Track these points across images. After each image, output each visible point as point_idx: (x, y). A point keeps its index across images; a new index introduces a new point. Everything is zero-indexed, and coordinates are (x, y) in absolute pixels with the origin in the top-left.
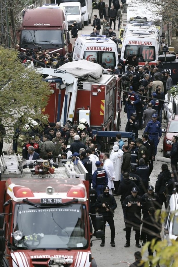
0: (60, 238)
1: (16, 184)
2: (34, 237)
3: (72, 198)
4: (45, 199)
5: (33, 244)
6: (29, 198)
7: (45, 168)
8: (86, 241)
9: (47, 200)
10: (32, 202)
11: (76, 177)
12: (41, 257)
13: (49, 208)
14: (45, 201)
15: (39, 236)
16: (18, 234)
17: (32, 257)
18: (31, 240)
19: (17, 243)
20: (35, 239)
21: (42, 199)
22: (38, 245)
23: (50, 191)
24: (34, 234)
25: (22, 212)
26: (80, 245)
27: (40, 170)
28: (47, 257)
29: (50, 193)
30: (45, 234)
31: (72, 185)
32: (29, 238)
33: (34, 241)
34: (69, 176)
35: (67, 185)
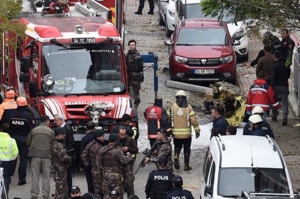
0: (95, 82)
1: (35, 24)
2: (65, 81)
3: (106, 37)
4: (76, 39)
5: (65, 88)
6: (57, 38)
7: (63, 5)
8: (124, 84)
9: (79, 39)
10: (61, 43)
11: (97, 16)
12: (76, 103)
13: (81, 49)
14: (76, 41)
15: (71, 80)
16: (49, 78)
17: (67, 104)
18: (62, 86)
19: (47, 89)
20: (67, 84)
21: (73, 39)
22: (70, 91)
23: (80, 29)
24: (66, 78)
25: (50, 54)
26: (117, 90)
27: (57, 8)
28: (83, 104)
29: (80, 32)
30: (76, 79)
31: (99, 24)
32: (60, 82)
33: (65, 86)
34: (87, 15)
35: (93, 24)
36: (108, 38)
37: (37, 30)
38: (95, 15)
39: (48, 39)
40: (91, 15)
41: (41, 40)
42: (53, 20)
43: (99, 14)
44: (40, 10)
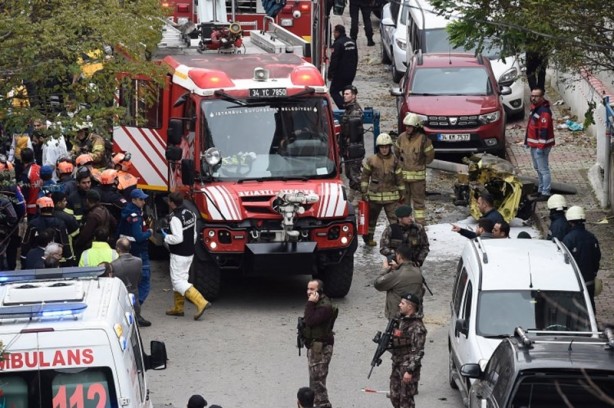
0: (286, 159)
1: (189, 66)
2: (239, 158)
3: (303, 87)
4: (256, 89)
5: (238, 170)
6: (226, 89)
7: (233, 35)
8: (333, 163)
9: (260, 90)
10: (233, 96)
11: (287, 52)
12: (257, 194)
13: (264, 105)
14: (256, 94)
15: (248, 157)
16: (213, 153)
17: (242, 195)
18: (234, 165)
19: (211, 171)
20: (242, 163)
21: (251, 90)
22: (247, 173)
23: (261, 75)
24: (240, 153)
25: (214, 114)
26: (323, 171)
27: (224, 40)
28: (268, 194)
29: (261, 79)
30: (257, 154)
31: (292, 66)
32: (230, 160)
33: (239, 166)
34: (271, 50)
35: (282, 65)
36: (307, 89)
37: (193, 77)
38: (283, 51)
39: (212, 91)
40: (277, 51)
41: (200, 92)
42: (217, 59)
43: (290, 48)
44: (195, 42)
